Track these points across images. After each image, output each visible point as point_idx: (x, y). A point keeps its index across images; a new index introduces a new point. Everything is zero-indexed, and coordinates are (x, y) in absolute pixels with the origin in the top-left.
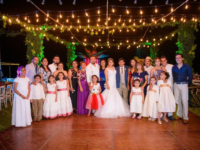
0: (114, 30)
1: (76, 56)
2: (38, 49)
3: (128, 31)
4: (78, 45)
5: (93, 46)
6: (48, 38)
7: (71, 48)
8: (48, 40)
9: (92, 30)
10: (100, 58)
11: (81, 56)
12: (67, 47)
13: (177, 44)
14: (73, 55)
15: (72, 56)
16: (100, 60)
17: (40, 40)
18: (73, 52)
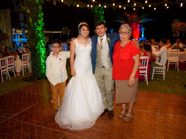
2: (35, 16)
6: (55, 2)
7: (98, 13)
8: (55, 4)
10: (142, 22)
12: (93, 11)
16: (142, 25)
18: (101, 17)
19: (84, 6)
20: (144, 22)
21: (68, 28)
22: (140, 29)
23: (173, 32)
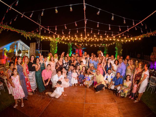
0: (89, 40)
1: (72, 49)
2: (55, 48)
3: (95, 41)
6: (60, 42)
9: (79, 40)
12: (68, 45)
13: (115, 48)
15: (70, 49)
17: (56, 44)
20: (83, 49)
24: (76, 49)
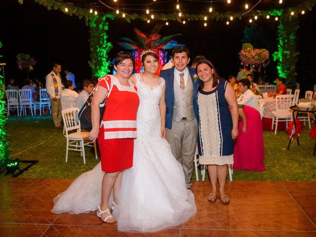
1: (109, 44)
4: (113, 19)
5: (146, 22)
7: (98, 27)
8: (21, 1)
10: (167, 48)
11: (128, 44)
12: (87, 25)
14: (103, 42)
15: (101, 46)
16: (166, 53)
18: (103, 35)
19: (75, 11)
20: (169, 48)
21: (31, 57)
22: (163, 60)
23: (243, 66)
24: (134, 48)
